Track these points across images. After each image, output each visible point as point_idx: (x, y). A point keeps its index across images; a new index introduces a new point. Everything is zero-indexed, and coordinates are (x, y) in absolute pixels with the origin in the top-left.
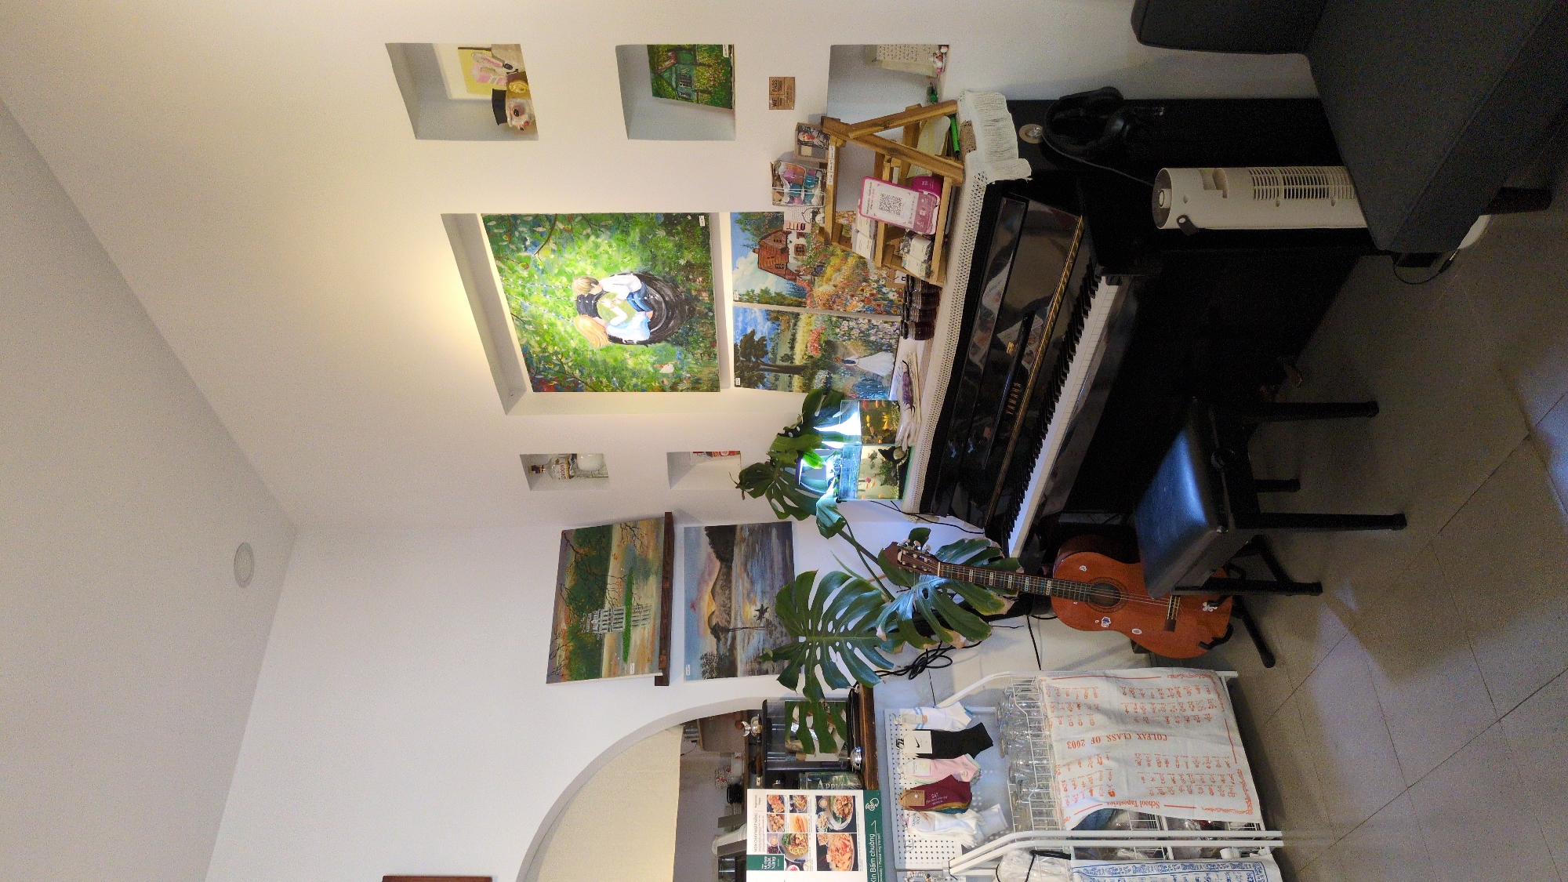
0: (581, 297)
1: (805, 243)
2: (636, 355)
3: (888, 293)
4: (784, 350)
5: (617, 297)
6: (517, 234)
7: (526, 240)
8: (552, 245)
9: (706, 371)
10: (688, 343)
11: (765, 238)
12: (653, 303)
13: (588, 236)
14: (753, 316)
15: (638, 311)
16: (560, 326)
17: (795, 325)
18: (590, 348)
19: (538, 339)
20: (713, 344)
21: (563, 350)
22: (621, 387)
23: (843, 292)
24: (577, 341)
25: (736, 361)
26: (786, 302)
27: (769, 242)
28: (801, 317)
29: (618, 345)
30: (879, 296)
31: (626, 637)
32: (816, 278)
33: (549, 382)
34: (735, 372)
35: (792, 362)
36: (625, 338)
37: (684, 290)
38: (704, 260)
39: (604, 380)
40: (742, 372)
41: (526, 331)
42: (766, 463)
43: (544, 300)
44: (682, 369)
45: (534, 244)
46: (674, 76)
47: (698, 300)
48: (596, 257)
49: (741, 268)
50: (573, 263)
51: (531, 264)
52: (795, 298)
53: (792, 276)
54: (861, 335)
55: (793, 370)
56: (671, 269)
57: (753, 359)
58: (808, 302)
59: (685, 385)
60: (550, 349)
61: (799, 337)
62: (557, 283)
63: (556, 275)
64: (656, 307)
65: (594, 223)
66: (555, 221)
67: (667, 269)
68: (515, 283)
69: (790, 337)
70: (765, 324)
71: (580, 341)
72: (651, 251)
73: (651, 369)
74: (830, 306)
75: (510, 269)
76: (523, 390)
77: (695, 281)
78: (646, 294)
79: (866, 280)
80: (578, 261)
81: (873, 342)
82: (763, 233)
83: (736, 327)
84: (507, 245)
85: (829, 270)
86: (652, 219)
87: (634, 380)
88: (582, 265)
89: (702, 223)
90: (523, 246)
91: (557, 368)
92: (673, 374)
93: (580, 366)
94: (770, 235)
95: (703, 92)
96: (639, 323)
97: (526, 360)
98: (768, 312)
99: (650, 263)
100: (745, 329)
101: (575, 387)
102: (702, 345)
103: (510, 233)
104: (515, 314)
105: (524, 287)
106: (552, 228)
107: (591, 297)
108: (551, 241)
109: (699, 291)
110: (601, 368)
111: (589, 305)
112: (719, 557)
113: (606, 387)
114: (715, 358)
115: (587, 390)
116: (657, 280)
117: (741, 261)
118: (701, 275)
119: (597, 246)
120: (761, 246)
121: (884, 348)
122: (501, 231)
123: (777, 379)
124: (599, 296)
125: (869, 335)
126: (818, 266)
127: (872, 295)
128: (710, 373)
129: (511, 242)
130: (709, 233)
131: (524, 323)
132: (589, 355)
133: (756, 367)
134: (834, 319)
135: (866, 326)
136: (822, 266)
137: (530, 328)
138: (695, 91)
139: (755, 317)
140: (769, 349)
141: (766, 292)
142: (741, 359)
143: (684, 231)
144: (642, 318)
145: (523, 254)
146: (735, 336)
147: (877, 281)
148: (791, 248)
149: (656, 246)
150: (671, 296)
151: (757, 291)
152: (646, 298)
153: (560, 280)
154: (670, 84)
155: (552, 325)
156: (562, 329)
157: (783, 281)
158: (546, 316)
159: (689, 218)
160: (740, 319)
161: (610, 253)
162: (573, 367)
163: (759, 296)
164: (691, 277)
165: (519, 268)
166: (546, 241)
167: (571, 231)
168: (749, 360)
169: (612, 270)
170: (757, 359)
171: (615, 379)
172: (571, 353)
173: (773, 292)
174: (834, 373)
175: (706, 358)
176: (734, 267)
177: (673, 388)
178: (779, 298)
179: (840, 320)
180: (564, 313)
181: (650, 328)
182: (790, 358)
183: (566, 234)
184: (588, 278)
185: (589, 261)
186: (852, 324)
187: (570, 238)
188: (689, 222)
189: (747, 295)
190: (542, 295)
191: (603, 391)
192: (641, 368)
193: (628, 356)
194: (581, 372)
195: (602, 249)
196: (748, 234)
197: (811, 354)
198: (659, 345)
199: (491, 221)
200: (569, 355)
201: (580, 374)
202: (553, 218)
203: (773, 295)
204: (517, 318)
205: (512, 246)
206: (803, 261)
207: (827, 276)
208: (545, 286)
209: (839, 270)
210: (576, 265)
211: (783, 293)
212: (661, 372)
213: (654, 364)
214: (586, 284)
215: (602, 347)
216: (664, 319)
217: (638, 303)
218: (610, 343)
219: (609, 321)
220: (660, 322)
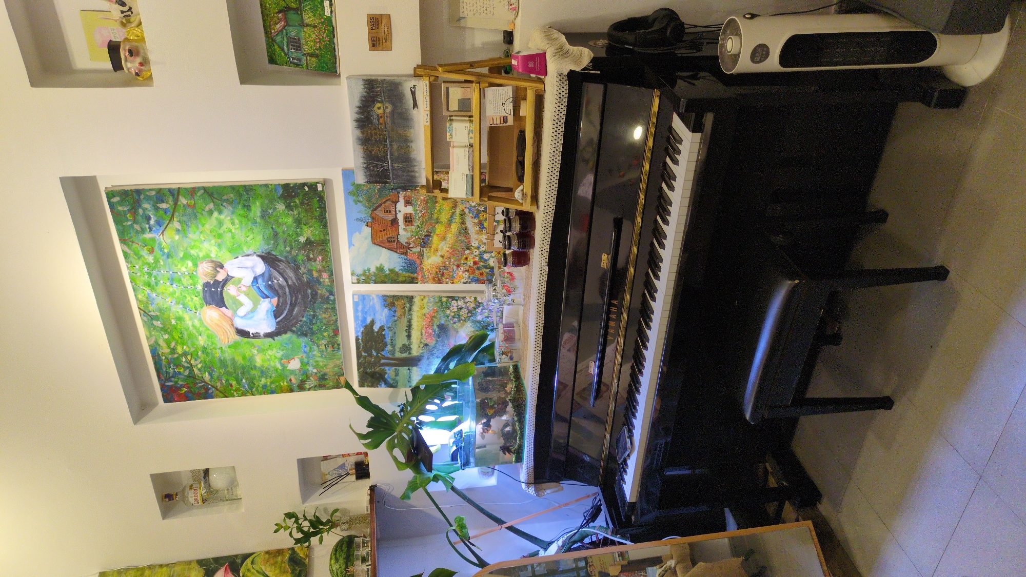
0: (207, 285)
1: (413, 212)
2: (264, 350)
3: (489, 259)
4: (401, 339)
5: (243, 282)
6: (141, 211)
7: (149, 218)
8: (176, 224)
9: (331, 365)
10: (313, 333)
11: (376, 209)
12: (276, 287)
13: (211, 212)
14: (371, 300)
15: (264, 298)
16: (189, 321)
17: (410, 310)
18: (219, 346)
19: (166, 337)
20: (336, 332)
21: (192, 350)
22: (250, 390)
23: (449, 263)
24: (205, 337)
25: (359, 356)
26: (400, 279)
27: (380, 213)
28: (415, 300)
29: (246, 340)
30: (482, 264)
32: (425, 249)
33: (180, 388)
34: (358, 370)
36: (252, 331)
37: (306, 271)
38: (322, 237)
39: (234, 383)
40: (365, 367)
41: (155, 327)
43: (171, 289)
44: (308, 363)
45: (159, 223)
46: (285, 39)
47: (320, 283)
48: (220, 236)
49: (357, 244)
50: (197, 244)
51: (156, 249)
52: (407, 274)
53: (402, 249)
54: (469, 315)
55: (411, 362)
56: (292, 248)
57: (374, 353)
58: (420, 277)
59: (312, 382)
60: (180, 350)
61: (415, 323)
62: (183, 269)
63: (182, 259)
64: (280, 292)
65: (217, 196)
66: (178, 196)
67: (288, 249)
68: (141, 270)
69: (406, 323)
70: (382, 311)
71: (208, 337)
72: (272, 228)
73: (279, 366)
74: (439, 279)
75: (136, 254)
76: (154, 404)
77: (315, 261)
78: (270, 278)
79: (468, 247)
80: (202, 242)
82: (374, 203)
83: (356, 317)
84: (132, 225)
85: (435, 239)
86: (271, 190)
87: (263, 381)
88: (206, 246)
90: (147, 226)
91: (187, 373)
92: (300, 370)
93: (209, 368)
94: (380, 205)
95: (312, 55)
96: (265, 312)
97: (155, 364)
98: (385, 297)
99: (272, 242)
100: (365, 319)
101: (204, 393)
102: (325, 334)
103: (134, 210)
104: (142, 308)
105: (150, 275)
106: (176, 204)
107: (217, 283)
108: (175, 219)
109: (319, 272)
110: (230, 369)
111: (215, 294)
113: (236, 391)
114: (339, 349)
115: (217, 396)
116: (280, 261)
117: (357, 237)
118: (321, 253)
119: (221, 223)
120: (373, 218)
122: (125, 209)
123: (397, 374)
124: (226, 281)
125: (476, 315)
126: (426, 236)
127: (475, 263)
128: (335, 366)
129: (135, 221)
130: (325, 204)
131: (152, 318)
132: (218, 354)
133: (377, 363)
134: (444, 299)
135: (473, 305)
136: (428, 235)
137: (158, 324)
138: (305, 54)
140: (388, 340)
141: (380, 269)
142: (363, 353)
143: (302, 204)
144: (266, 306)
145: (148, 236)
146: (356, 328)
147: (478, 248)
148: (400, 217)
149: (277, 221)
150: (294, 278)
151: (373, 270)
152: (270, 283)
153: (185, 265)
154: (282, 50)
155: (180, 319)
156: (189, 323)
157: (395, 256)
158: (174, 309)
159: (306, 189)
160: (360, 308)
161: (233, 231)
162: (203, 369)
163: (375, 275)
164: (311, 256)
165: (144, 252)
166: (170, 220)
167: (193, 206)
168: (371, 355)
169: (236, 251)
170: (377, 353)
171: (244, 381)
172: (200, 353)
173: (386, 269)
175: (330, 349)
176: (351, 244)
177: (301, 388)
178: (392, 275)
179: (450, 300)
180: (191, 305)
181: (276, 317)
182: (408, 348)
183: (189, 210)
184: (212, 261)
185: (213, 242)
186: (461, 303)
187: (192, 215)
188: (306, 194)
189: (364, 274)
190: (168, 284)
191: (233, 396)
192: (269, 365)
193: (256, 352)
194: (210, 374)
195: (225, 227)
196: (360, 207)
197: (426, 342)
198: (285, 337)
199: (114, 196)
200: (197, 355)
201: (209, 377)
202: (176, 193)
203: (388, 272)
204: (145, 312)
205: (137, 227)
206: (412, 231)
207: (434, 246)
208: (171, 273)
209: (444, 238)
210: (201, 246)
211: (397, 270)
212: (288, 368)
213: (282, 359)
214: (212, 269)
215: (230, 344)
216: (288, 306)
217: (263, 288)
218: (238, 338)
219: (235, 312)
220: (284, 309)
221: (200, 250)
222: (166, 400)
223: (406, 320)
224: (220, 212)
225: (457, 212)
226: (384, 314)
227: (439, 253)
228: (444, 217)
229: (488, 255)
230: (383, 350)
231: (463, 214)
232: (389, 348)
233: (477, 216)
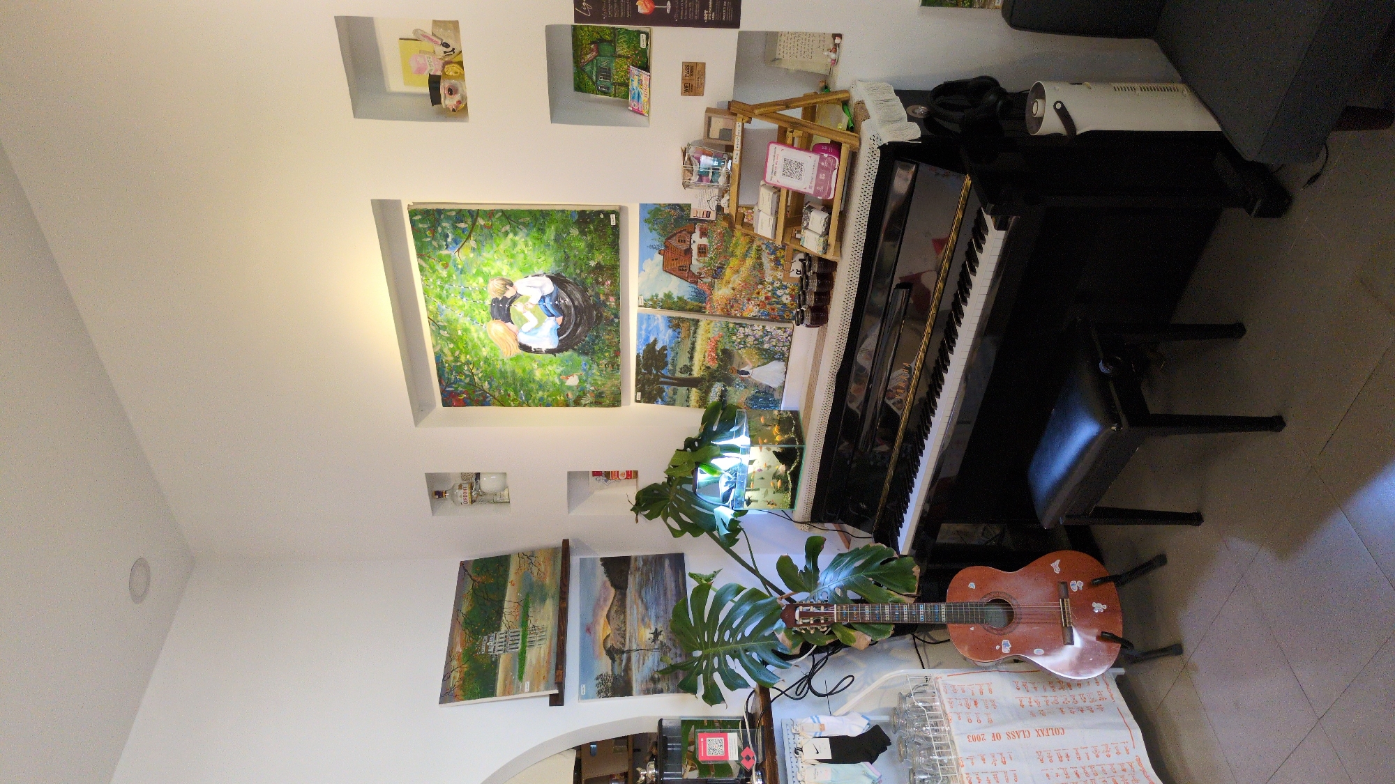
0: (495, 301)
1: (707, 244)
2: (544, 365)
3: (782, 295)
4: (683, 361)
5: (530, 301)
6: (440, 229)
7: (447, 236)
8: (472, 243)
9: (609, 383)
10: (594, 352)
11: (670, 238)
12: (563, 307)
13: (507, 233)
14: (656, 323)
15: (549, 316)
16: (475, 333)
17: (695, 332)
18: (501, 358)
19: (452, 346)
20: (617, 353)
21: (475, 359)
22: (527, 401)
23: (740, 296)
24: (488, 349)
25: (638, 373)
26: (688, 307)
27: (674, 242)
28: (700, 323)
29: (527, 354)
30: (774, 300)
31: (522, 657)
32: (716, 280)
33: (459, 394)
34: (636, 386)
35: (690, 374)
36: (534, 347)
37: (593, 293)
38: (613, 263)
39: (512, 394)
40: (643, 386)
41: (441, 337)
42: (663, 483)
43: (461, 303)
44: (586, 381)
45: (456, 241)
46: (595, 68)
47: (606, 306)
48: (513, 256)
49: (647, 270)
50: (490, 262)
51: (451, 264)
52: (696, 303)
53: (694, 278)
54: (756, 342)
55: (692, 383)
56: (581, 271)
57: (654, 372)
58: (708, 306)
59: (588, 399)
60: (463, 359)
61: (698, 346)
62: (475, 285)
63: (474, 275)
64: (566, 312)
65: (514, 219)
66: (477, 217)
67: (578, 271)
68: (434, 283)
69: (689, 345)
70: (666, 332)
72: (565, 252)
73: (557, 381)
74: (727, 310)
75: (431, 268)
76: (432, 406)
77: (603, 284)
78: (557, 298)
79: (762, 282)
80: (495, 261)
81: (766, 350)
82: (669, 232)
83: (639, 336)
84: (430, 242)
85: (728, 272)
86: (567, 217)
87: (541, 393)
88: (499, 264)
89: (613, 223)
90: (445, 243)
91: (467, 380)
92: (578, 386)
93: (489, 377)
94: (675, 234)
95: (621, 85)
96: (549, 330)
97: (438, 370)
98: (670, 319)
99: (563, 264)
100: (648, 338)
101: (483, 401)
102: (607, 354)
103: (433, 229)
104: (431, 318)
105: (442, 288)
106: (474, 224)
107: (505, 299)
108: (472, 238)
109: (607, 295)
110: (510, 380)
111: (502, 310)
112: (614, 585)
113: (513, 401)
114: (618, 369)
115: (494, 404)
116: (568, 282)
117: (648, 264)
118: (610, 278)
119: (515, 244)
120: (666, 247)
121: (777, 356)
122: (426, 226)
123: (675, 393)
124: (514, 298)
125: (762, 343)
126: (718, 268)
127: (767, 298)
128: (613, 386)
129: (434, 238)
131: (440, 328)
132: (499, 365)
133: (656, 380)
134: (731, 325)
135: (760, 333)
136: (721, 267)
137: (444, 333)
138: (614, 84)
139: (658, 324)
140: (669, 359)
141: (668, 296)
142: (643, 371)
143: (596, 230)
144: (552, 323)
145: (444, 252)
146: (638, 346)
147: (772, 283)
148: (695, 248)
149: (569, 245)
150: (580, 300)
151: (661, 296)
152: (557, 302)
153: (476, 281)
154: (591, 78)
155: (466, 330)
156: (475, 335)
157: (685, 284)
158: (461, 321)
159: (602, 216)
160: (644, 327)
161: (526, 252)
162: (483, 379)
163: (662, 301)
164: (600, 280)
165: (439, 267)
166: (467, 239)
167: (490, 227)
168: (650, 373)
169: (526, 271)
170: (657, 371)
171: (522, 392)
172: (482, 363)
173: (675, 296)
174: (730, 386)
175: (609, 369)
176: (641, 269)
177: (577, 403)
178: (680, 303)
179: (737, 326)
180: (478, 318)
181: (559, 335)
182: (688, 369)
183: (485, 231)
184: (503, 279)
185: (505, 261)
186: (748, 330)
187: (489, 235)
188: (601, 220)
189: (652, 300)
190: (459, 298)
191: (510, 406)
192: (548, 379)
193: (536, 366)
194: (489, 383)
195: (518, 248)
196: (655, 234)
197: (709, 365)
198: (566, 354)
199: (417, 215)
200: (479, 365)
201: (489, 386)
202: (475, 214)
203: (676, 300)
204: (434, 322)
205: (434, 243)
206: (704, 262)
207: (726, 278)
208: (462, 287)
209: (738, 272)
210: (493, 264)
211: (685, 298)
212: (566, 384)
213: (561, 375)
214: (502, 286)
215: (512, 356)
216: (572, 326)
217: (549, 307)
218: (520, 352)
219: (520, 327)
220: (568, 329)
221: (493, 268)
222: (446, 403)
223: (690, 342)
224: (515, 234)
225: (754, 247)
226: (667, 335)
227: (731, 286)
228: (739, 252)
229: (781, 291)
230: (663, 369)
231: (759, 250)
232: (670, 367)
233: (774, 253)
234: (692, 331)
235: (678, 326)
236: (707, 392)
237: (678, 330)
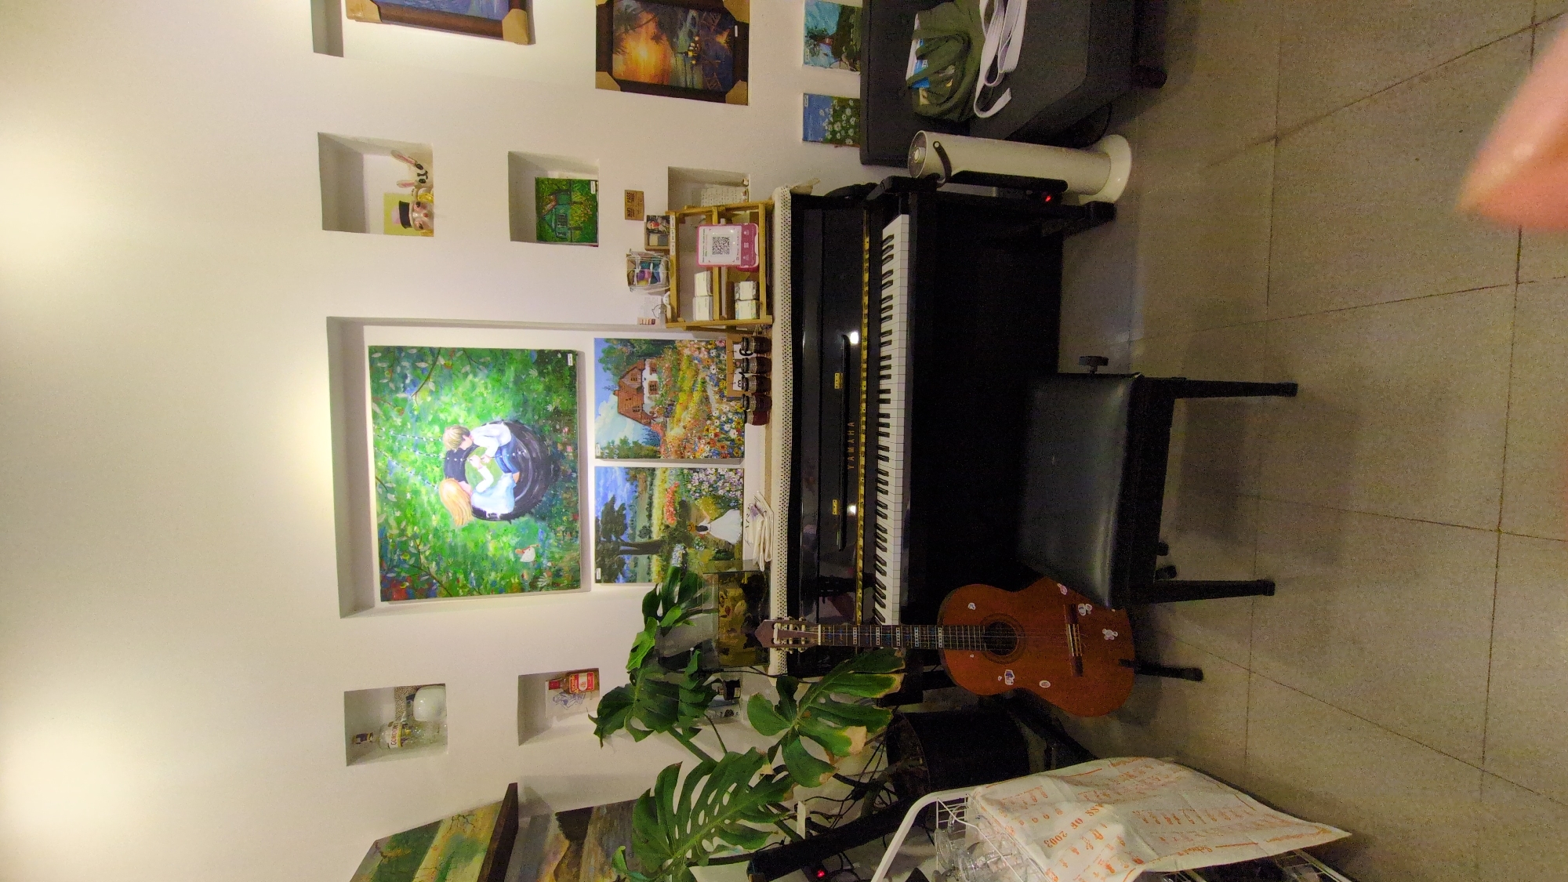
0: (450, 453)
1: (658, 380)
2: (498, 536)
3: (729, 431)
4: (642, 522)
5: (487, 453)
6: (399, 369)
7: (405, 377)
8: (431, 385)
9: (567, 557)
10: (551, 517)
11: (623, 377)
12: (520, 460)
13: (466, 375)
14: (613, 477)
15: (506, 472)
16: (425, 496)
17: (651, 484)
19: (398, 514)
20: (576, 517)
21: (423, 531)
22: (479, 587)
23: (691, 435)
24: (439, 517)
25: (598, 542)
26: (643, 453)
27: (627, 381)
28: (657, 473)
29: (481, 522)
30: (723, 436)
32: (668, 419)
33: (401, 583)
34: (596, 559)
35: (650, 537)
36: (489, 511)
37: (551, 443)
38: (570, 407)
39: (461, 577)
40: (603, 560)
41: (388, 502)
42: (626, 685)
43: (413, 457)
44: (543, 555)
45: (414, 383)
46: (554, 217)
47: (564, 457)
48: (471, 400)
49: (603, 415)
50: (448, 407)
51: (407, 410)
52: (651, 447)
53: (646, 419)
54: (711, 489)
55: (650, 548)
56: (540, 417)
57: (614, 538)
58: (662, 450)
59: (545, 580)
61: (656, 501)
62: (429, 435)
63: (430, 423)
64: (523, 465)
65: (473, 358)
66: (439, 354)
67: (536, 417)
68: (387, 433)
69: (647, 501)
70: (624, 486)
71: (442, 516)
72: (523, 395)
73: (512, 557)
74: (681, 453)
75: (386, 415)
77: (561, 432)
78: (516, 449)
79: (709, 417)
80: (452, 405)
81: (720, 497)
82: (621, 371)
83: (597, 493)
84: (387, 383)
85: (678, 408)
86: (527, 356)
87: (493, 576)
88: (456, 409)
89: (570, 363)
90: (402, 385)
91: (412, 562)
92: (534, 563)
93: (437, 556)
94: (628, 372)
95: (576, 229)
96: (505, 489)
97: (381, 548)
98: (628, 470)
99: (521, 409)
100: (606, 495)
101: (429, 591)
102: (565, 518)
103: (392, 368)
104: (379, 477)
105: (394, 439)
106: (434, 364)
107: (460, 450)
108: (431, 380)
109: (565, 445)
110: (460, 559)
112: (568, 836)
114: (577, 537)
115: (440, 595)
116: (526, 430)
117: (604, 406)
118: (567, 424)
119: (474, 387)
120: (620, 387)
122: (385, 366)
123: (636, 565)
124: (472, 448)
125: (716, 489)
126: (669, 405)
127: (716, 435)
128: (571, 560)
129: (392, 380)
130: (575, 373)
131: (389, 490)
132: (449, 538)
133: (616, 550)
134: (686, 471)
135: (714, 478)
136: (672, 404)
137: (392, 497)
138: (569, 229)
139: (616, 477)
140: (628, 521)
141: (624, 442)
142: (602, 539)
143: (554, 371)
144: (508, 481)
145: (401, 395)
146: (596, 506)
147: (719, 418)
148: (646, 385)
149: (528, 387)
150: (538, 451)
151: (617, 442)
152: (514, 454)
153: (432, 431)
154: (550, 226)
155: (416, 493)
156: (425, 499)
157: (639, 427)
158: (412, 481)
159: (560, 356)
160: (602, 482)
161: (485, 395)
162: (430, 558)
163: (619, 448)
164: (558, 427)
165: (394, 413)
166: (426, 381)
167: (450, 368)
168: (609, 540)
169: (484, 418)
170: (617, 537)
171: (472, 574)
172: (431, 536)
173: (630, 441)
174: (690, 547)
175: (568, 538)
176: (597, 414)
177: (533, 586)
178: (636, 449)
180: (431, 476)
181: (516, 495)
182: (647, 531)
183: (445, 371)
184: (460, 428)
185: (463, 406)
186: (702, 476)
187: (449, 376)
188: (559, 361)
189: (608, 447)
190: (411, 450)
191: (458, 595)
192: (502, 555)
193: (490, 537)
194: (438, 564)
195: (478, 391)
196: (609, 374)
197: (667, 523)
198: (523, 519)
199: (376, 352)
200: (428, 538)
201: (436, 569)
202: (436, 352)
203: (631, 445)
204: (381, 483)
205: (392, 385)
206: (656, 401)
207: (677, 416)
208: (416, 438)
209: (687, 408)
210: (450, 409)
211: (640, 442)
212: (522, 560)
213: (516, 548)
214: (457, 436)
215: (464, 526)
216: (529, 484)
217: (506, 461)
218: (473, 519)
219: (474, 487)
220: (525, 486)
221: (450, 415)
222: (385, 597)
223: (647, 495)
224: (475, 375)
225: (699, 380)
226: (625, 490)
227: (682, 424)
228: (687, 386)
229: (729, 425)
230: (622, 534)
231: (704, 382)
232: (629, 531)
233: (717, 385)
234: (648, 483)
235: (635, 478)
236: (667, 559)
237: (635, 483)
